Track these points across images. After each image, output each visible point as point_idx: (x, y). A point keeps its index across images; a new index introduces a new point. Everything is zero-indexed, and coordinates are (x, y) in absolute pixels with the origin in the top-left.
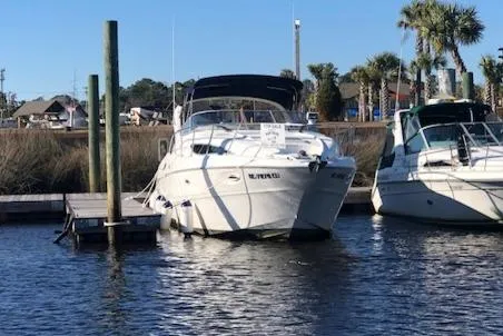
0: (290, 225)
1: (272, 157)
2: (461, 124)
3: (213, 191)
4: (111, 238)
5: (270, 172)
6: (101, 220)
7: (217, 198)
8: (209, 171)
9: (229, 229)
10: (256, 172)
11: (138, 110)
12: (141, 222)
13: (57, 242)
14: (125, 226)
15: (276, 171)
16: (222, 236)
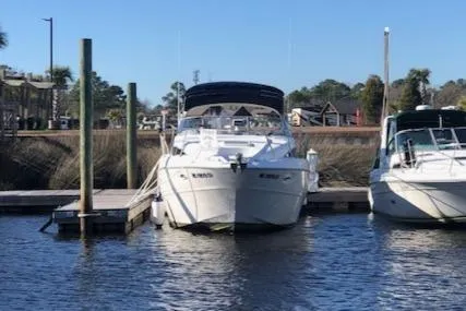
0: (232, 219)
1: (209, 159)
2: (430, 130)
3: (174, 189)
4: (82, 228)
5: (206, 172)
6: (76, 212)
7: (178, 195)
8: (170, 171)
9: (189, 222)
10: (196, 172)
11: (299, 111)
12: (111, 214)
13: (42, 230)
14: (95, 217)
15: (209, 171)
16: (186, 228)
